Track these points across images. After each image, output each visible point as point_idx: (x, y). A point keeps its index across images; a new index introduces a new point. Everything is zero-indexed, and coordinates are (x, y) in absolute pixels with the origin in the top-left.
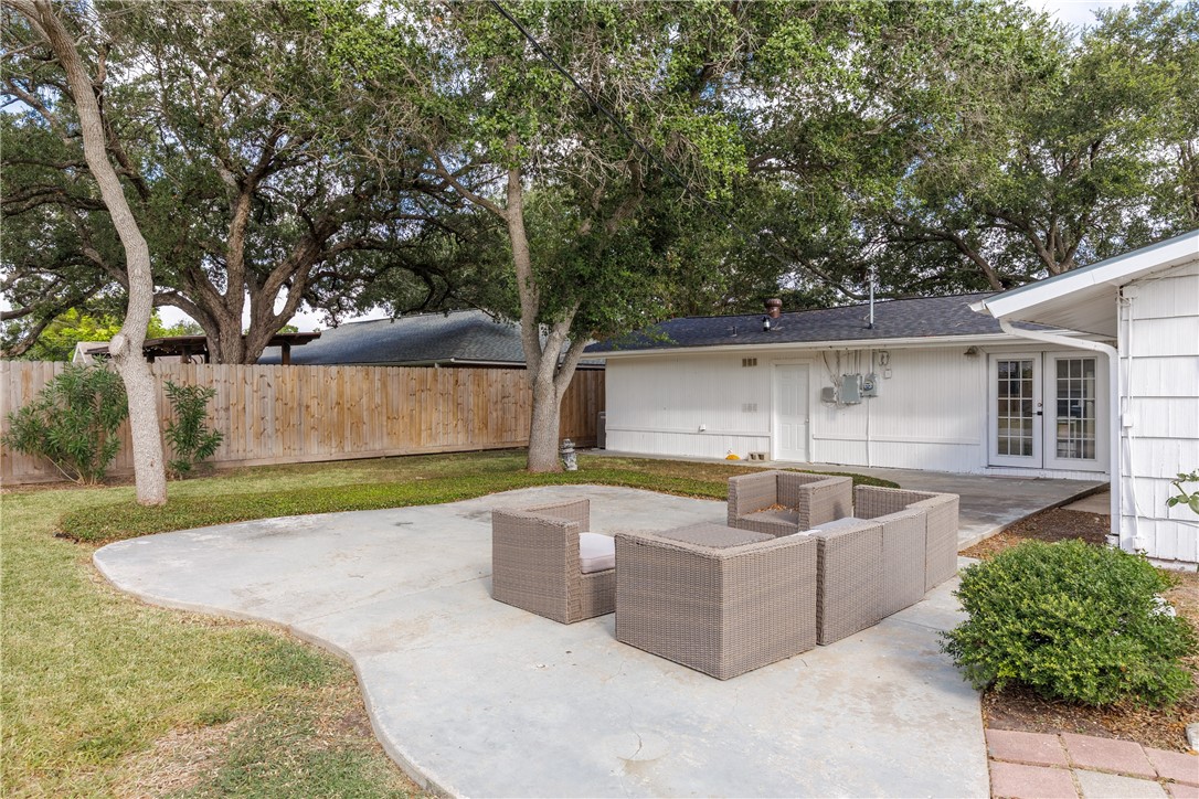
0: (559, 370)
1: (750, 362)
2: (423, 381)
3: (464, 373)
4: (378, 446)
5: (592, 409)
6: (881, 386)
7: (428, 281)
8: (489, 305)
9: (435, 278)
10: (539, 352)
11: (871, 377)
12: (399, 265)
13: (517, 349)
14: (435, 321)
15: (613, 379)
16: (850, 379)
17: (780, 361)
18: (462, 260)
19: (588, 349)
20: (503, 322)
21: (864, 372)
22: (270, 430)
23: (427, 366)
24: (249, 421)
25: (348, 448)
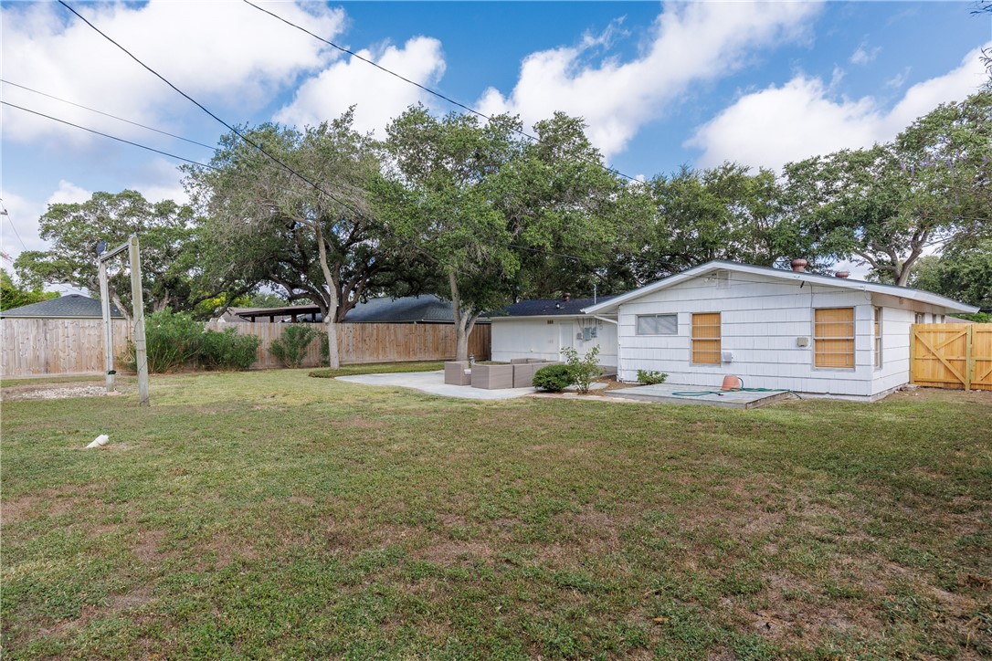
0: (468, 324)
1: (550, 322)
2: (411, 330)
3: (428, 326)
4: (392, 358)
5: (486, 342)
6: (598, 333)
7: (411, 284)
8: (439, 294)
9: (415, 283)
10: (460, 319)
11: (595, 329)
12: (400, 279)
13: (452, 315)
14: (412, 300)
15: (495, 329)
16: (587, 329)
17: (562, 322)
18: (426, 275)
19: (480, 316)
20: (446, 301)
21: (593, 326)
22: (351, 350)
23: (410, 323)
24: (343, 346)
25: (381, 358)
